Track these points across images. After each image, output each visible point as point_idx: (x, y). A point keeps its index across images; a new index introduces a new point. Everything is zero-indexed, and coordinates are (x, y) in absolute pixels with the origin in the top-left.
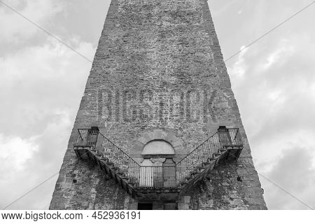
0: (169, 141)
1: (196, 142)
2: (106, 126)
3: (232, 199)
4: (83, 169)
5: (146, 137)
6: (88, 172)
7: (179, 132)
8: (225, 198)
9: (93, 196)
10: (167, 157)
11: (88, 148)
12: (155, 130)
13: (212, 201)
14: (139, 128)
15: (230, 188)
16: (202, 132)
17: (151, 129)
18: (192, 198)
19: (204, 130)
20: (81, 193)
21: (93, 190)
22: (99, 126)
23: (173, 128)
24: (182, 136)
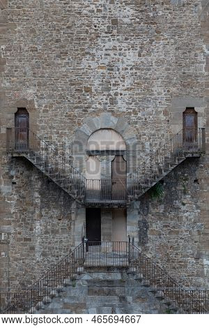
0: (119, 131)
1: (153, 132)
2: (36, 107)
3: (184, 204)
4: (21, 169)
5: (90, 124)
6: (26, 173)
7: (133, 117)
8: (177, 203)
9: (38, 201)
10: (117, 153)
11: (25, 155)
12: (102, 114)
13: (163, 206)
14: (80, 111)
15: (185, 192)
16: (162, 117)
17: (97, 112)
18: (142, 203)
19: (166, 113)
20: (24, 198)
21: (37, 195)
22: (27, 107)
23: (125, 110)
24: (136, 123)
